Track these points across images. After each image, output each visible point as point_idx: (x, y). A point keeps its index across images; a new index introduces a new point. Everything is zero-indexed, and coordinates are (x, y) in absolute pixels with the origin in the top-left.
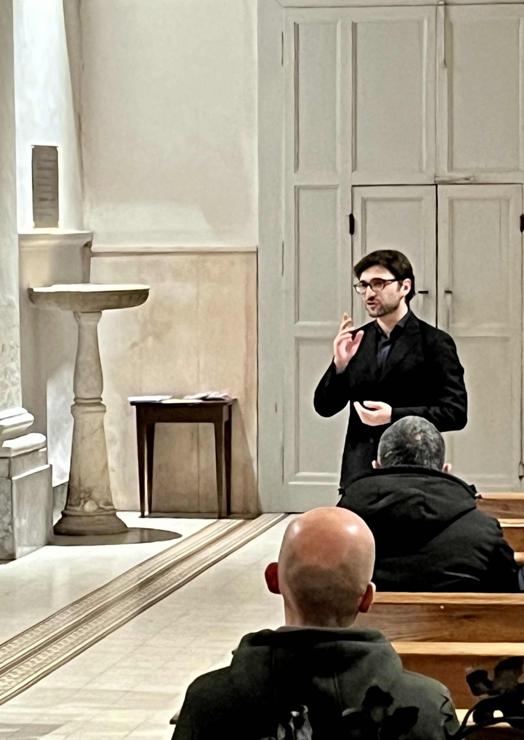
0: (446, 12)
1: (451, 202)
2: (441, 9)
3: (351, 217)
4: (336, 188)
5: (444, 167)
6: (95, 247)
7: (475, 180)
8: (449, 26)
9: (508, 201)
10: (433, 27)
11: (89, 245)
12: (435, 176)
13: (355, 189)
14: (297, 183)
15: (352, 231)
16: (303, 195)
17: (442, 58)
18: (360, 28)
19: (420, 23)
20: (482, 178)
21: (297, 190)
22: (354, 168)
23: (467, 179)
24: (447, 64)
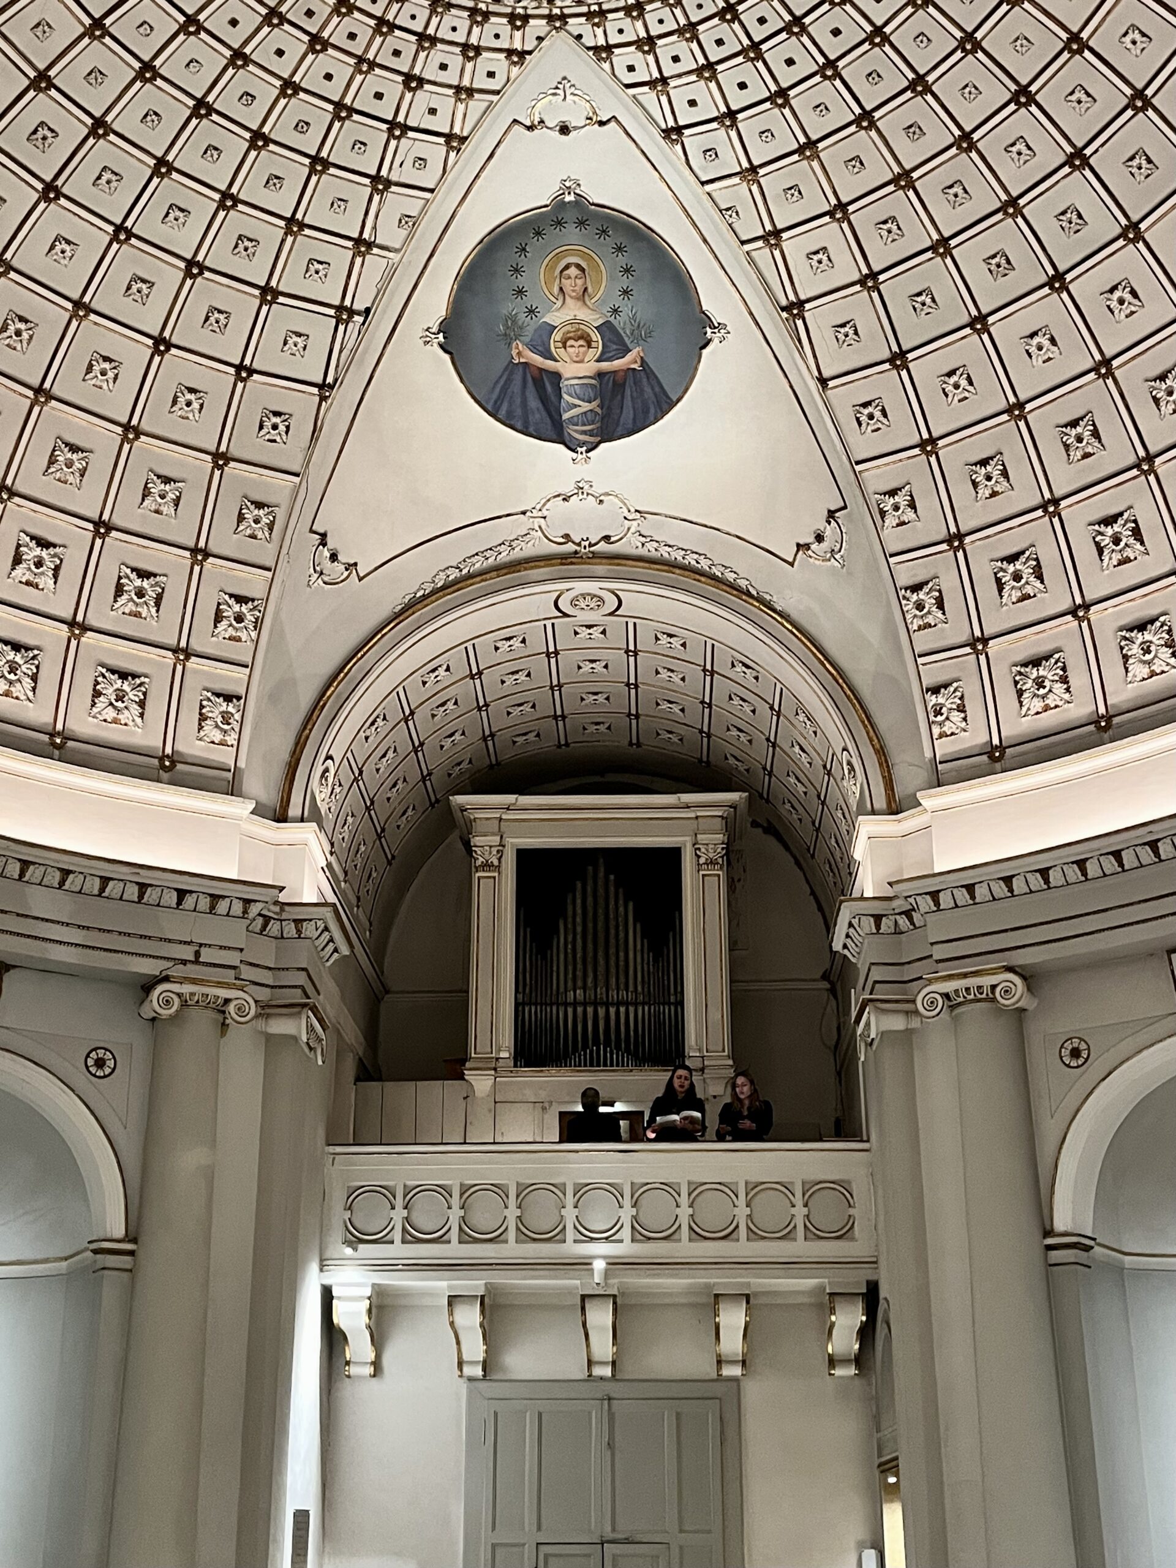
0: (609, 1404)
1: (614, 1558)
2: (606, 1402)
4: (524, 1545)
5: (608, 1528)
7: (632, 1540)
8: (611, 1416)
9: (658, 1557)
10: (599, 1416)
12: (602, 1537)
13: (540, 1546)
14: (494, 1541)
16: (498, 1551)
17: (607, 1439)
18: (544, 1417)
19: (590, 1413)
20: (639, 1538)
21: (494, 1546)
22: (539, 1529)
23: (626, 1539)
24: (610, 1445)
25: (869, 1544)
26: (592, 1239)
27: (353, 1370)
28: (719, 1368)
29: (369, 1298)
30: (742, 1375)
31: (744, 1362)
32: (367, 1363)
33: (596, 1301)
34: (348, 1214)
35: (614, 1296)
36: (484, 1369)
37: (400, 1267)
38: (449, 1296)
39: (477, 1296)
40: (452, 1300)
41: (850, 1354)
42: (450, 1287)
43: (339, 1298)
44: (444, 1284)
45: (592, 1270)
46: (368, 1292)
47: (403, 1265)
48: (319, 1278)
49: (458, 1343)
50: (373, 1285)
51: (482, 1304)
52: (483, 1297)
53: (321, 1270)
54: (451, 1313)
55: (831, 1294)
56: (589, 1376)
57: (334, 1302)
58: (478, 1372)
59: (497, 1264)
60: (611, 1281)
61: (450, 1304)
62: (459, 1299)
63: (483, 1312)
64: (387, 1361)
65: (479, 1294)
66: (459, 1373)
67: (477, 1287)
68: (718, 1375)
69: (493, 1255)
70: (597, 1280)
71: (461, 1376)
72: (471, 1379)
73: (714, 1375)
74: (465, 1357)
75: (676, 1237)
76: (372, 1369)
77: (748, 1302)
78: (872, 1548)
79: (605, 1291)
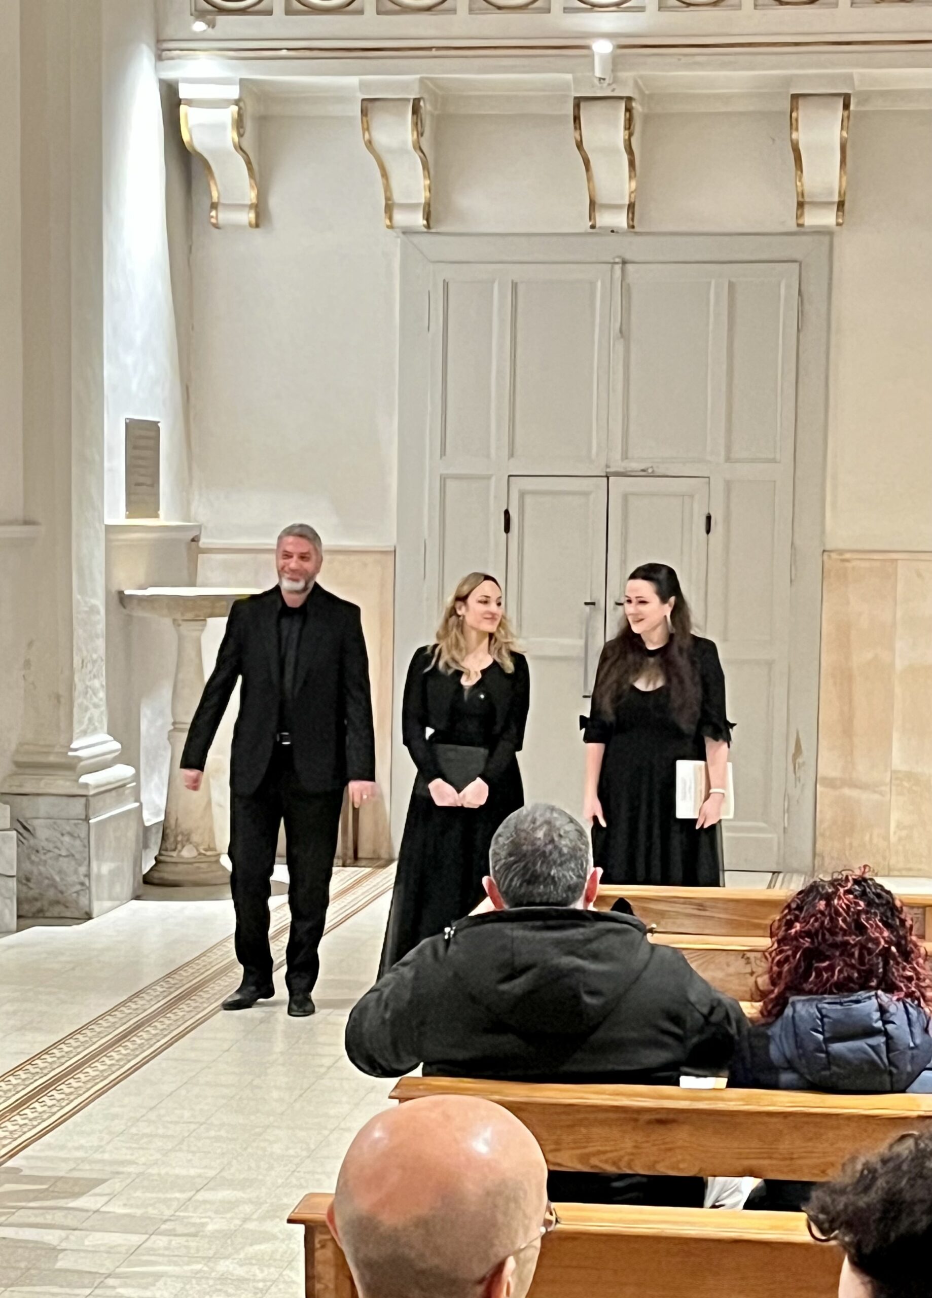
0: (623, 271)
1: (625, 497)
2: (618, 268)
3: (507, 513)
4: (489, 477)
5: (617, 454)
6: (204, 542)
7: (653, 472)
8: (626, 291)
9: (692, 496)
10: (607, 289)
11: (196, 539)
12: (607, 466)
13: (512, 479)
14: (445, 472)
15: (507, 529)
16: (450, 484)
17: (618, 325)
18: (521, 289)
19: (593, 284)
20: (662, 469)
21: (444, 479)
22: (512, 455)
23: (643, 470)
24: (623, 333)
26: (594, 6)
27: (223, 216)
28: (799, 216)
29: (237, 102)
30: (838, 224)
31: (840, 205)
32: (243, 206)
33: (598, 106)
35: (629, 99)
36: (427, 217)
37: (284, 53)
38: (363, 100)
39: (406, 100)
40: (368, 106)
42: (363, 85)
43: (189, 103)
44: (354, 80)
45: (592, 56)
46: (234, 92)
47: (288, 49)
48: (156, 69)
49: (385, 174)
50: (244, 83)
51: (416, 111)
52: (415, 101)
53: (159, 58)
54: (366, 128)
56: (593, 227)
57: (183, 109)
58: (417, 220)
59: (438, 48)
60: (622, 75)
61: (364, 112)
62: (377, 104)
63: (417, 125)
64: (274, 202)
65: (410, 97)
66: (388, 222)
67: (405, 86)
68: (799, 225)
69: (431, 32)
70: (598, 73)
71: (391, 227)
72: (407, 232)
73: (793, 227)
74: (397, 198)
76: (252, 216)
77: (846, 106)
79: (613, 90)
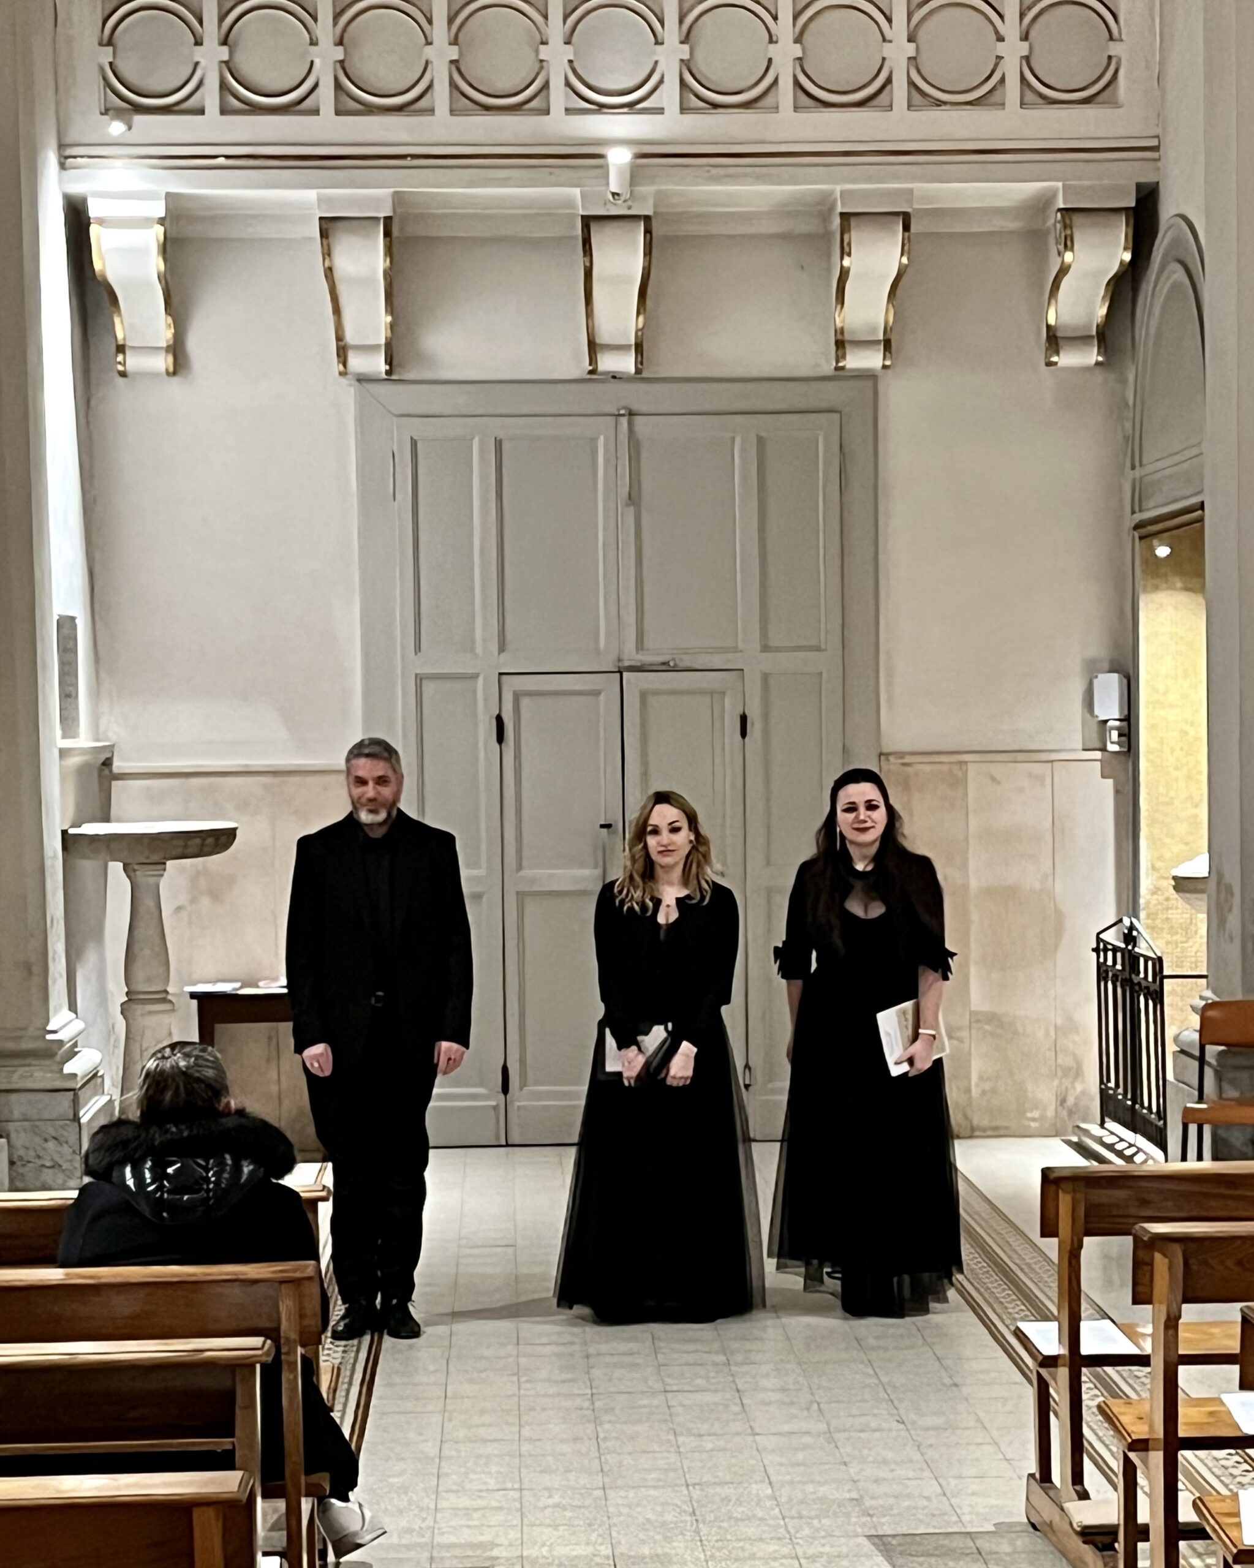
0: (630, 424)
1: (644, 696)
2: (624, 421)
3: (499, 720)
4: (475, 676)
5: (630, 645)
6: (118, 765)
7: (675, 665)
9: (723, 693)
10: (612, 446)
11: (108, 762)
12: (620, 660)
13: (504, 677)
14: (420, 671)
16: (429, 688)
17: (626, 491)
18: (506, 446)
19: (593, 441)
20: (687, 662)
21: (420, 679)
22: (502, 648)
23: (663, 664)
24: (633, 499)
25: (1106, 666)
26: (602, 106)
27: (133, 362)
28: (840, 354)
29: (161, 221)
30: (884, 367)
31: (887, 344)
32: (159, 349)
33: (611, 229)
34: (106, 55)
35: (647, 219)
36: (389, 361)
37: (221, 161)
38: (321, 218)
39: (377, 219)
40: (328, 226)
41: (1091, 326)
42: (320, 200)
43: (101, 222)
44: (309, 195)
45: (605, 168)
46: (159, 210)
47: (227, 157)
48: (60, 181)
49: (337, 311)
50: (171, 199)
51: (387, 234)
52: (388, 220)
53: (63, 166)
54: (327, 253)
55: (1064, 211)
56: (591, 372)
57: (94, 230)
58: (379, 365)
59: (415, 157)
60: (642, 190)
61: (324, 234)
62: (340, 224)
63: (389, 251)
64: (193, 344)
65: (382, 215)
66: (341, 368)
67: (376, 202)
68: (837, 369)
69: (404, 137)
70: (614, 187)
71: (343, 374)
72: (362, 379)
73: (829, 369)
74: (350, 338)
75: (769, 100)
76: (170, 359)
77: (906, 228)
78: (1111, 671)
79: (630, 208)
